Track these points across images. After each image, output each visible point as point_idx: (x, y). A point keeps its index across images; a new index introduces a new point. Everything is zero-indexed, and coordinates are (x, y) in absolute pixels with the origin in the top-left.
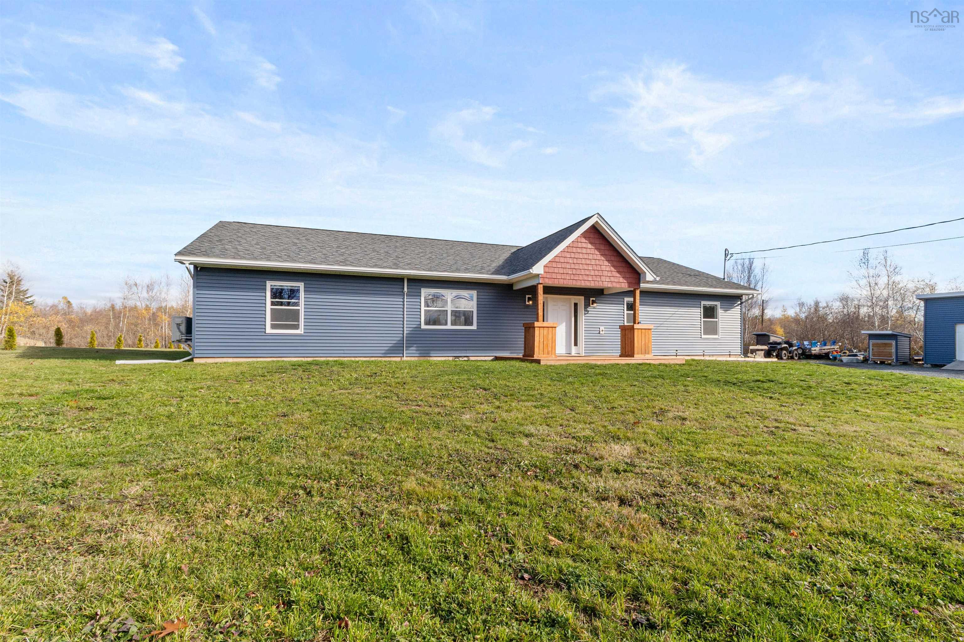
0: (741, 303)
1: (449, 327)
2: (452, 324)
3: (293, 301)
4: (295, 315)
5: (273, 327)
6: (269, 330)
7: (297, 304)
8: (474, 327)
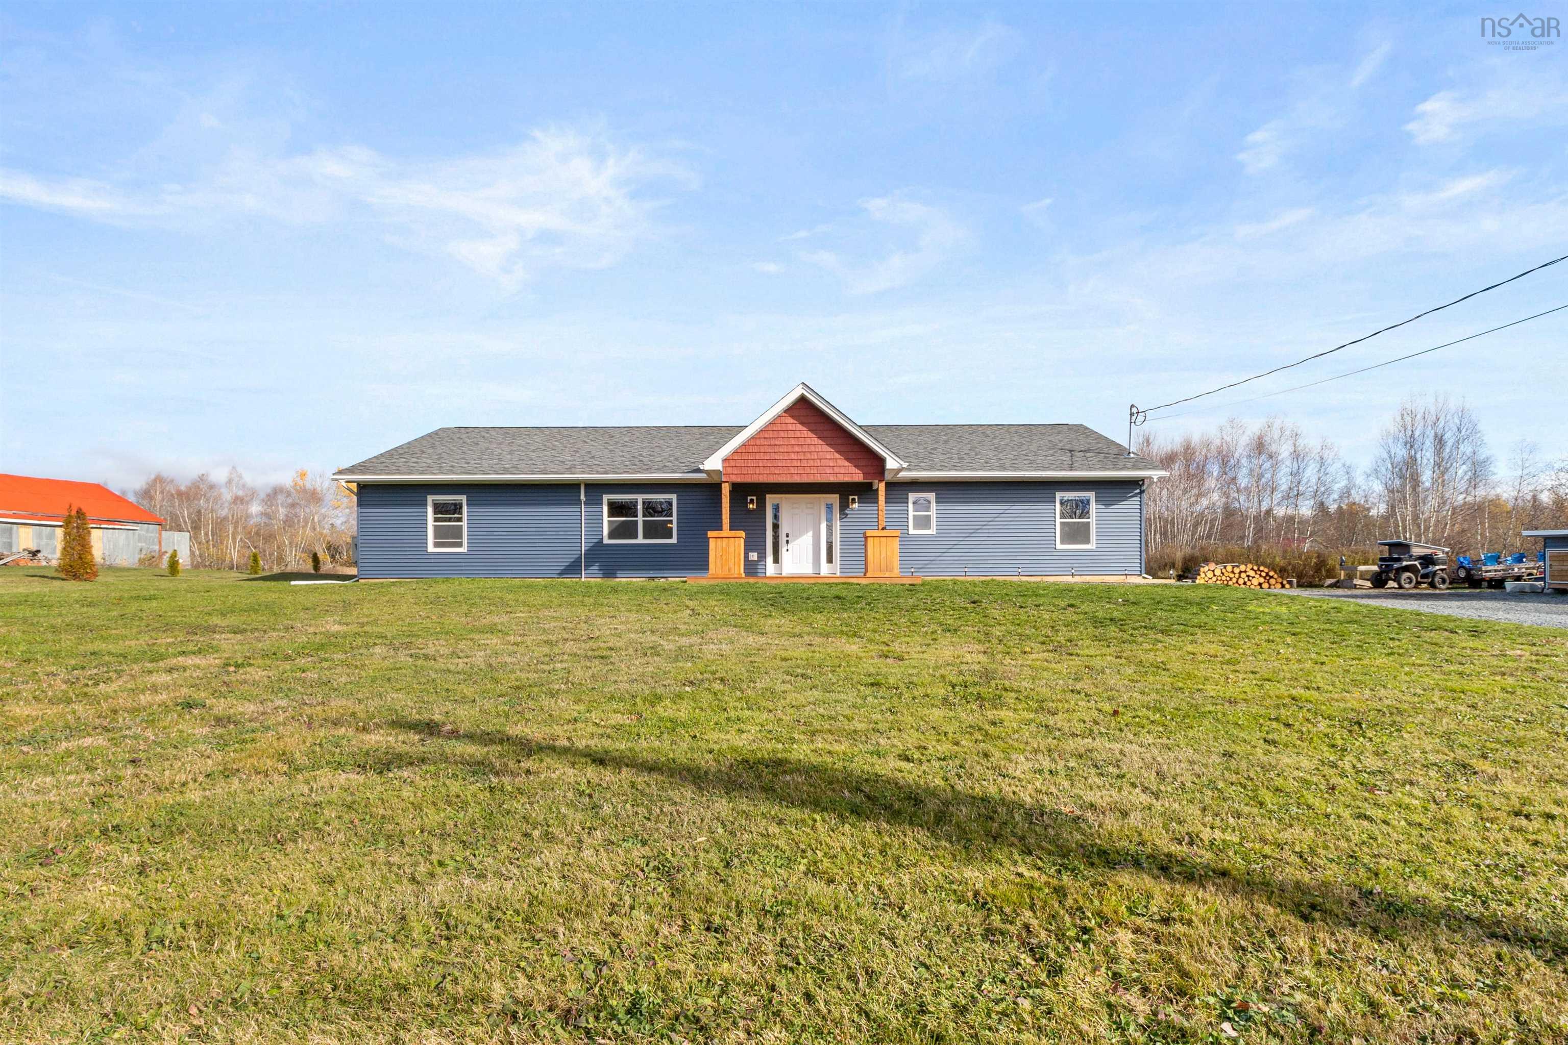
0: (1142, 492)
1: (640, 540)
2: (645, 537)
3: (456, 516)
4: (458, 532)
5: (437, 545)
6: (431, 548)
7: (460, 520)
8: (674, 540)
